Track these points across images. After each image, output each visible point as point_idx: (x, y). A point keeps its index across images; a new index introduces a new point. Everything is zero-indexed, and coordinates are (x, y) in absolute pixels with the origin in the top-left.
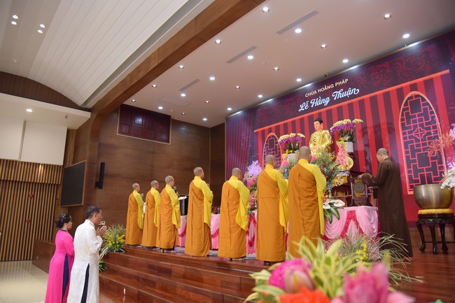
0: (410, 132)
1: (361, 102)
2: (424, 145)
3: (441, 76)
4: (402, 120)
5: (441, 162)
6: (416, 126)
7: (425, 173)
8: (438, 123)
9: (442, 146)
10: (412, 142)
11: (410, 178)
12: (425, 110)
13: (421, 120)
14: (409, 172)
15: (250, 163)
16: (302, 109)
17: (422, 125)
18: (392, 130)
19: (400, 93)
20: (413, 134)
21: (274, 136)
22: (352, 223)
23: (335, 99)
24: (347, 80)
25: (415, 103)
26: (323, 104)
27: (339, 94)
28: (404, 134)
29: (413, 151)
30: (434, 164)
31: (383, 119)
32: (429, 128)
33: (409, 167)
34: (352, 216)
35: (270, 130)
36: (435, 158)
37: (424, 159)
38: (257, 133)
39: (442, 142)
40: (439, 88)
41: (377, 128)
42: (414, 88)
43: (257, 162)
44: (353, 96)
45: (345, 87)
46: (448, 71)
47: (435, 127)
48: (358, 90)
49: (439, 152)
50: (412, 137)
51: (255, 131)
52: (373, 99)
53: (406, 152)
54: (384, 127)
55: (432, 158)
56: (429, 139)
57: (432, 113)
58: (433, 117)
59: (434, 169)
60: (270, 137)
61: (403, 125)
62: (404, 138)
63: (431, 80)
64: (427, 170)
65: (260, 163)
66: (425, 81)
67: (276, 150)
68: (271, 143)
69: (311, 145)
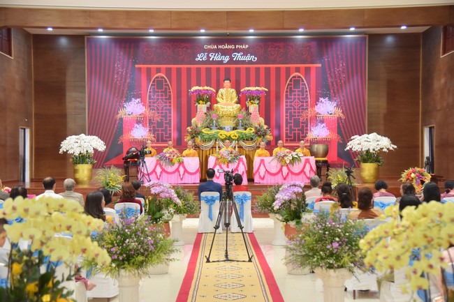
0: (291, 102)
1: (258, 70)
2: (299, 112)
3: (316, 68)
4: (287, 92)
5: (307, 126)
6: (295, 99)
7: (297, 132)
8: (309, 99)
9: (310, 116)
10: (291, 109)
11: (287, 134)
12: (303, 88)
13: (299, 95)
14: (286, 130)
15: (129, 100)
16: (199, 59)
17: (299, 99)
18: (278, 98)
19: (288, 71)
20: (293, 104)
21: (163, 78)
22: (308, 164)
23: (234, 59)
24: (247, 46)
25: (297, 81)
26: (222, 61)
27: (238, 56)
28: (287, 102)
29: (291, 116)
30: (303, 126)
32: (303, 102)
33: (287, 126)
34: (307, 161)
35: (158, 70)
36: (304, 123)
37: (297, 123)
38: (140, 69)
39: (310, 113)
42: (298, 70)
43: (139, 100)
44: (250, 62)
45: (245, 52)
46: (320, 65)
47: (307, 102)
48: (256, 58)
49: (307, 119)
50: (291, 106)
51: (136, 66)
52: (267, 70)
53: (286, 116)
55: (302, 123)
56: (303, 109)
57: (307, 91)
58: (307, 95)
59: (302, 130)
60: (157, 77)
61: (287, 95)
62: (286, 106)
63: (310, 68)
64: (298, 130)
65: (143, 102)
66: (306, 68)
67: (165, 92)
68: (159, 84)
69: (218, 99)
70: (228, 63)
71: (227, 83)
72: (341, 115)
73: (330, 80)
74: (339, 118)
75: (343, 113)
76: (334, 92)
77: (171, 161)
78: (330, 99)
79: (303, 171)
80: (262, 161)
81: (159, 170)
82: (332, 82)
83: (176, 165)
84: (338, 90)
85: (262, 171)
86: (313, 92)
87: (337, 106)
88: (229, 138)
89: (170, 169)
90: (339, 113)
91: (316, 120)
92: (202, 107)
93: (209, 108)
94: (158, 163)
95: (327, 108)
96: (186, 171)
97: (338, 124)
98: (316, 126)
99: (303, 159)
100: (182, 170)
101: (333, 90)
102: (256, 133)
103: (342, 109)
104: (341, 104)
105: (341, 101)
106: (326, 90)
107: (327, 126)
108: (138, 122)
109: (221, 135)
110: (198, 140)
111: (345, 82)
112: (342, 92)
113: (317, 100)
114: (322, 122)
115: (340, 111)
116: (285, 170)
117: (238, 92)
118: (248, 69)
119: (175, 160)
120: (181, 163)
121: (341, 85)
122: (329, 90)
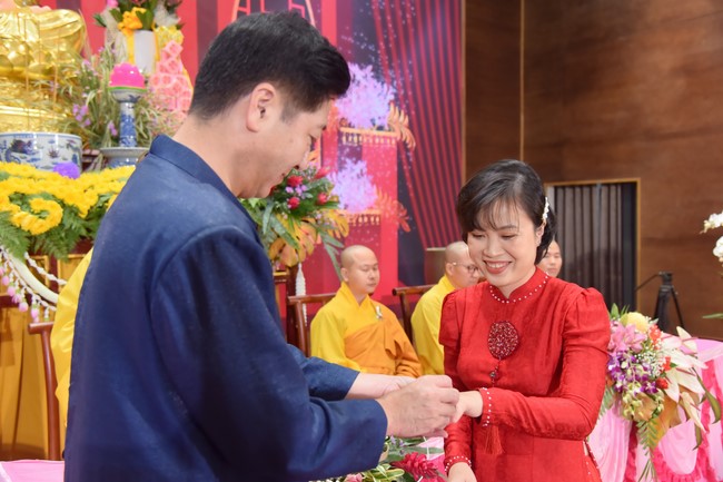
72: (407, 135)
74: (402, 146)
75: (410, 126)
76: (388, 51)
78: (378, 75)
82: (383, 13)
84: (397, 42)
87: (397, 101)
90: (401, 126)
91: (340, 146)
97: (400, 165)
98: (341, 167)
101: (387, 42)
103: (408, 113)
104: (406, 96)
105: (405, 87)
106: (365, 37)
107: (368, 173)
109: (21, 199)
112: (409, 57)
115: (404, 120)
121: (405, 27)
122: (373, 40)
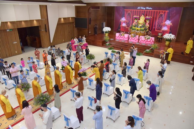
1: (152, 11)
2: (161, 23)
4: (158, 18)
5: (162, 27)
7: (159, 28)
12: (163, 17)
14: (157, 27)
15: (122, 17)
17: (161, 20)
18: (156, 19)
19: (160, 12)
25: (161, 15)
31: (155, 16)
35: (129, 11)
37: (160, 26)
39: (163, 24)
40: (166, 13)
41: (153, 18)
42: (162, 12)
44: (150, 10)
45: (149, 7)
46: (168, 11)
47: (163, 21)
51: (125, 10)
52: (154, 12)
53: (157, 24)
54: (155, 18)
58: (163, 19)
62: (158, 21)
65: (125, 18)
66: (164, 12)
67: (130, 16)
68: (129, 14)
69: (140, 19)
70: (145, 10)
71: (142, 15)
73: (170, 15)
74: (171, 26)
77: (121, 35)
78: (169, 20)
79: (150, 41)
80: (141, 37)
81: (119, 36)
83: (123, 36)
84: (172, 18)
85: (141, 40)
86: (165, 18)
87: (171, 22)
88: (138, 30)
89: (122, 37)
90: (171, 24)
91: (165, 25)
92: (136, 21)
93: (137, 21)
94: (119, 35)
95: (168, 23)
96: (125, 37)
98: (164, 27)
99: (151, 39)
100: (124, 37)
102: (144, 29)
106: (169, 18)
108: (124, 22)
110: (131, 29)
111: (174, 16)
113: (166, 20)
114: (166, 26)
116: (146, 40)
117: (145, 18)
118: (149, 11)
119: (122, 35)
120: (124, 36)
